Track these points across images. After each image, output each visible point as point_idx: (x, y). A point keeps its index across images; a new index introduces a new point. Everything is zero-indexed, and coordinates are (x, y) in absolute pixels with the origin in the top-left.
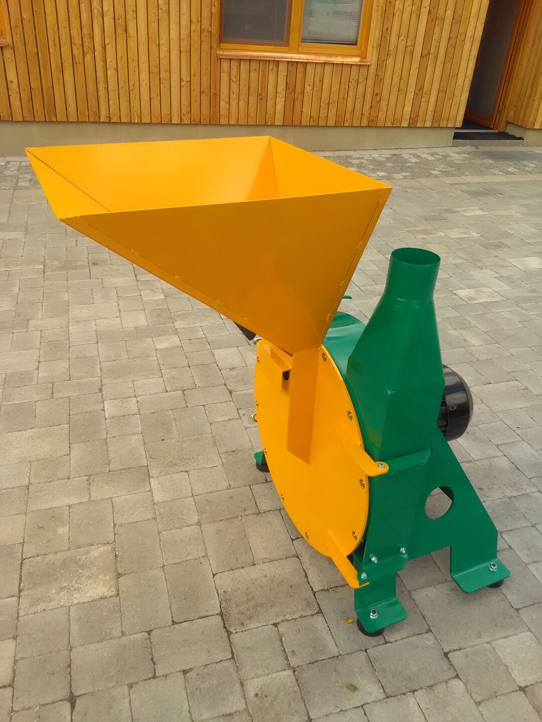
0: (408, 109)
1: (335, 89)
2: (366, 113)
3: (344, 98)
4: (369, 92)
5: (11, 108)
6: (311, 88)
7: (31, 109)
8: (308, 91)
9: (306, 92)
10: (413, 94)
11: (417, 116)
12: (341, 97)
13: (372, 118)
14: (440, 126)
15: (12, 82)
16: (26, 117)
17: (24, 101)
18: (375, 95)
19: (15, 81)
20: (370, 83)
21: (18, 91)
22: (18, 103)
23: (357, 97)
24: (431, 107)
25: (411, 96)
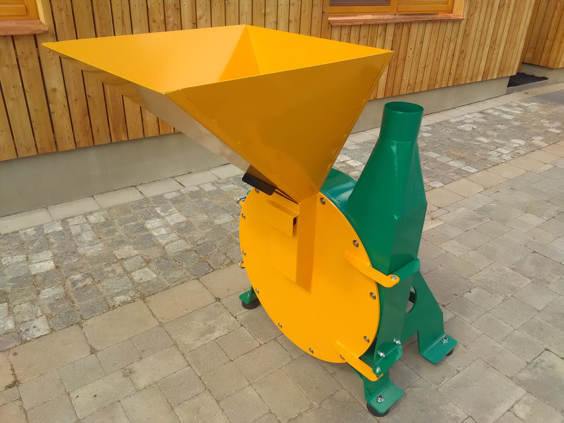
0: (483, 63)
1: (432, 50)
2: (453, 72)
3: (438, 59)
4: (457, 50)
5: (54, 132)
6: (412, 51)
7: (88, 128)
8: (409, 56)
9: (407, 57)
10: (488, 47)
11: (489, 69)
12: (436, 58)
13: (457, 77)
14: (503, 76)
15: (54, 90)
16: (79, 142)
17: (77, 118)
18: (462, 52)
19: (60, 88)
20: (459, 41)
21: (66, 104)
22: (67, 123)
23: (448, 57)
24: (499, 59)
25: (487, 49)
